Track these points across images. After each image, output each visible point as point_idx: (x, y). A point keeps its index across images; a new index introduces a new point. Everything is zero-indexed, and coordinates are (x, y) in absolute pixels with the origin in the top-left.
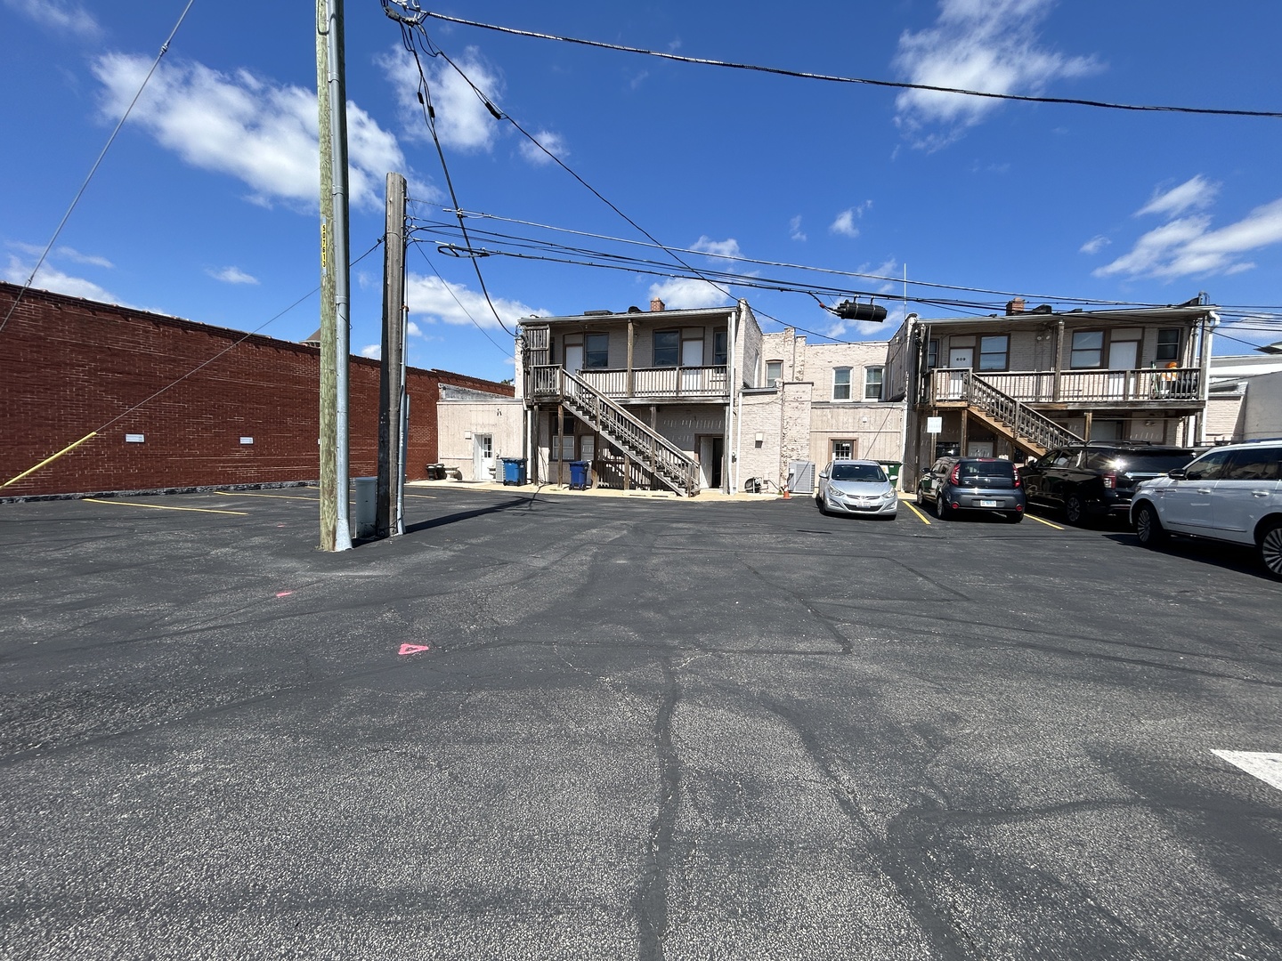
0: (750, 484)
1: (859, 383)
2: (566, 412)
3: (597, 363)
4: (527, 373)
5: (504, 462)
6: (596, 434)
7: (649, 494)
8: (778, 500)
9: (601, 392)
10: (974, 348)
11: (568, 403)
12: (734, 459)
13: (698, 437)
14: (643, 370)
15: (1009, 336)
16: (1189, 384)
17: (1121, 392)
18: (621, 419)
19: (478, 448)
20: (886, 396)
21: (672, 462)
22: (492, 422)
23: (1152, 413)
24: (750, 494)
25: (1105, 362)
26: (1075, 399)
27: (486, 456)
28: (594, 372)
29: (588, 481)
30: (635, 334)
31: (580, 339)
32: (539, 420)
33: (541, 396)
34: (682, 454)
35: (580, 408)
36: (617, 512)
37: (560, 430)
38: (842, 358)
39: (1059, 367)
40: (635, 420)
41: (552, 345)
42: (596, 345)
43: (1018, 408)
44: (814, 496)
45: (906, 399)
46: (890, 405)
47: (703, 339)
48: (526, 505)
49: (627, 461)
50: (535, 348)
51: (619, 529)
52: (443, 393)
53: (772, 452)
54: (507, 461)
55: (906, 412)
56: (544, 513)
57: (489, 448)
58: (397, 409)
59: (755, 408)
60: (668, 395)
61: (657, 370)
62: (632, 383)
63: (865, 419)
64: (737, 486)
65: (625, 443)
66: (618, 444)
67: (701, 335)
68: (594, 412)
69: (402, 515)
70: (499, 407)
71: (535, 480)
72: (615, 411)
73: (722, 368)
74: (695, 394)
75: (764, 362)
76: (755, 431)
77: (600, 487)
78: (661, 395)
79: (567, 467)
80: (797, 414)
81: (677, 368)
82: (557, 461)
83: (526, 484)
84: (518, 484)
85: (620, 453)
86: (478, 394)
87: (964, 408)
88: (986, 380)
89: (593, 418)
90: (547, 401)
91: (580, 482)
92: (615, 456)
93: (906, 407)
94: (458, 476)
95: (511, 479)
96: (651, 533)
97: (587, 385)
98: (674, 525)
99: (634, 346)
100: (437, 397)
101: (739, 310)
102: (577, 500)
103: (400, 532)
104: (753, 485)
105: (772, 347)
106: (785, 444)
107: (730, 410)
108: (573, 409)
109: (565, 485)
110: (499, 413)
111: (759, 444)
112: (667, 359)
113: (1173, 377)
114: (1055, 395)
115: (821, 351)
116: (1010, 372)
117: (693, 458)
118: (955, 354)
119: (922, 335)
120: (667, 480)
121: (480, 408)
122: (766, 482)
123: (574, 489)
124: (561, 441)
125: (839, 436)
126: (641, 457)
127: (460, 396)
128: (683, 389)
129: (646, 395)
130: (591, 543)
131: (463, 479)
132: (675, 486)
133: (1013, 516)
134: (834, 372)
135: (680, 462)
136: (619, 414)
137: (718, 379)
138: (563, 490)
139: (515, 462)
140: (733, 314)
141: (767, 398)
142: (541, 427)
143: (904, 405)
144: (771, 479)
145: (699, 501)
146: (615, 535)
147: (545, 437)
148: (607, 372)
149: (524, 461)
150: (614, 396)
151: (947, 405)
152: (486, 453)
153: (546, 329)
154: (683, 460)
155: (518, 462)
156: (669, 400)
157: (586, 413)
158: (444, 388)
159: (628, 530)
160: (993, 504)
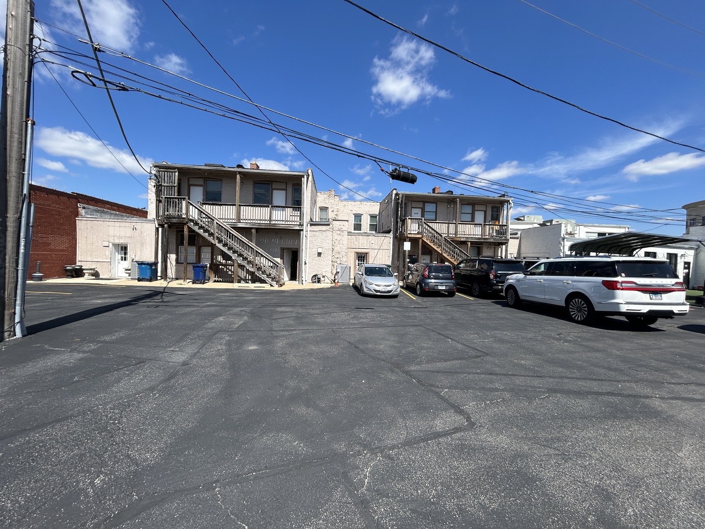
0: (314, 278)
1: (366, 222)
2: (191, 230)
3: (213, 198)
4: (159, 201)
5: (139, 264)
6: (213, 246)
7: (251, 286)
8: (332, 287)
9: (217, 218)
10: (422, 208)
11: (192, 224)
12: (305, 264)
13: (283, 250)
14: (247, 206)
15: (436, 204)
16: (502, 232)
17: (480, 234)
18: (231, 236)
19: (115, 254)
20: (379, 230)
21: (267, 264)
22: (128, 235)
23: (490, 243)
24: (315, 284)
25: (473, 220)
26: (464, 236)
27: (122, 260)
28: (212, 204)
29: (207, 278)
30: (242, 182)
31: (201, 182)
32: (168, 234)
33: (170, 218)
34: (274, 260)
35: (201, 227)
36: (233, 300)
37: (186, 242)
38: (357, 209)
39: (457, 220)
40: (241, 237)
41: (179, 184)
42: (213, 187)
43: (443, 239)
44: (351, 284)
45: (392, 232)
46: (385, 235)
47: (286, 190)
48: (159, 297)
49: (236, 265)
50: (166, 184)
51: (239, 315)
52: (82, 212)
53: (327, 259)
54: (141, 264)
55: (392, 239)
56: (175, 304)
57: (125, 254)
58: (17, 216)
59: (317, 233)
60: (264, 222)
61: (257, 206)
62: (238, 213)
63: (372, 242)
64: (307, 279)
65: (235, 252)
66: (230, 253)
67: (285, 188)
68: (212, 231)
69: (21, 318)
70: (134, 224)
71: (165, 276)
72: (228, 231)
73: (299, 208)
74: (281, 223)
75: (318, 208)
76: (317, 247)
77: (215, 281)
78: (259, 222)
79: (190, 268)
80: (339, 238)
81: (270, 206)
82: (183, 263)
83: (157, 280)
84: (150, 280)
85: (229, 258)
86: (116, 214)
87: (420, 238)
88: (430, 224)
89: (211, 234)
90: (175, 221)
91: (201, 278)
92: (226, 260)
93: (392, 236)
94: (96, 275)
95: (144, 277)
96: (265, 317)
97: (206, 212)
98: (279, 309)
99: (241, 189)
100: (77, 214)
101: (308, 176)
102: (199, 291)
103: (19, 334)
104: (316, 279)
105: (322, 199)
106: (333, 254)
107: (303, 234)
108: (196, 228)
109: (188, 281)
110: (134, 229)
111: (319, 254)
112: (262, 200)
113: (497, 228)
114: (456, 233)
115: (347, 205)
116: (437, 221)
117: (279, 262)
118: (414, 211)
119: (400, 200)
120: (264, 277)
121: (117, 224)
122: (323, 277)
123: (196, 283)
124: (186, 250)
125: (360, 251)
126: (246, 262)
127: (99, 214)
128: (274, 219)
129: (249, 222)
130: (221, 331)
131: (101, 277)
132: (269, 280)
133: (450, 294)
134: (354, 216)
135: (272, 264)
136: (230, 233)
137: (296, 215)
138: (188, 284)
139: (148, 264)
140: (305, 176)
141: (324, 228)
142: (169, 240)
143: (391, 235)
144: (327, 275)
145: (286, 289)
146: (238, 322)
147: (173, 246)
148: (221, 205)
149: (156, 264)
150: (226, 221)
151: (413, 236)
152: (122, 257)
153: (175, 172)
154: (275, 264)
155: (150, 265)
156: (265, 226)
157: (206, 231)
158: (84, 208)
159: (248, 316)
160: (444, 288)
